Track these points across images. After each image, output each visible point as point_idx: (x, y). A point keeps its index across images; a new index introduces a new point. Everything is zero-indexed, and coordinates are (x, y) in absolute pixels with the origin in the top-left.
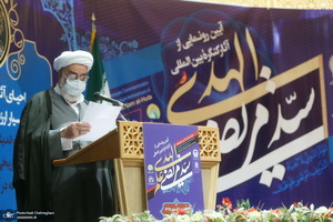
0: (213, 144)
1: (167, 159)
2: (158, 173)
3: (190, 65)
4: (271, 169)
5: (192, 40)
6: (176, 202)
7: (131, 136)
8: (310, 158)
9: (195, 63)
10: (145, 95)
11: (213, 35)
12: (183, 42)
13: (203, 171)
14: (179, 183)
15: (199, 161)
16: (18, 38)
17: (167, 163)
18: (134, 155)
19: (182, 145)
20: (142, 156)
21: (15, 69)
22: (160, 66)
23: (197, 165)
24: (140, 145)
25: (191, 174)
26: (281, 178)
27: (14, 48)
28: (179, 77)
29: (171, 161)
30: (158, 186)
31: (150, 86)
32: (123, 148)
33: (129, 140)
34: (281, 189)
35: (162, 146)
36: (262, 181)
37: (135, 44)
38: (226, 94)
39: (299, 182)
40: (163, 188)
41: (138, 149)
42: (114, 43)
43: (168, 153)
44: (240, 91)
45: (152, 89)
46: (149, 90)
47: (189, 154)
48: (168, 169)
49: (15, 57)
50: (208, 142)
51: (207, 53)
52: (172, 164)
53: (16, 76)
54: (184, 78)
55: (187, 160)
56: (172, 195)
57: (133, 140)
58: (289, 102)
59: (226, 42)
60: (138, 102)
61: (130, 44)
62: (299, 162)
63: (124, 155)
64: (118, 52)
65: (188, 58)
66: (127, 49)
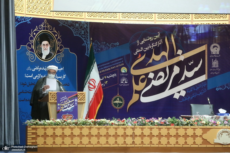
0: (83, 97)
1: (65, 102)
2: (61, 106)
3: (143, 51)
4: (179, 92)
5: (145, 40)
6: (67, 114)
7: (52, 96)
8: (198, 88)
9: (145, 50)
10: (121, 64)
11: (155, 38)
12: (140, 42)
13: (78, 105)
14: (69, 109)
15: (77, 102)
16: (61, 47)
17: (65, 103)
18: (53, 101)
19: (71, 98)
20: (56, 101)
21: (59, 59)
22: (129, 52)
23: (76, 103)
24: (56, 98)
25: (74, 106)
26: (184, 96)
27: (59, 52)
28: (137, 55)
29: (66, 102)
30: (61, 110)
31: (123, 60)
32: (49, 99)
33: (52, 97)
34: (183, 100)
35: (64, 98)
36: (174, 97)
37: (118, 44)
38: (159, 62)
39: (192, 98)
40: (63, 110)
41: (55, 99)
42: (107, 44)
43: (65, 100)
44: (166, 60)
45: (124, 61)
46: (123, 61)
47: (74, 100)
48: (65, 105)
49: (60, 55)
50: (81, 97)
51: (151, 45)
52: (67, 103)
53: (59, 61)
54: (140, 56)
55: (72, 102)
56: (66, 112)
57: (53, 97)
58: (190, 64)
59: (161, 40)
60: (117, 66)
61: (115, 44)
62: (193, 89)
63: (50, 101)
64: (109, 48)
65: (142, 48)
66: (114, 46)
